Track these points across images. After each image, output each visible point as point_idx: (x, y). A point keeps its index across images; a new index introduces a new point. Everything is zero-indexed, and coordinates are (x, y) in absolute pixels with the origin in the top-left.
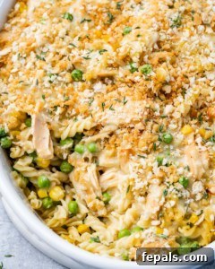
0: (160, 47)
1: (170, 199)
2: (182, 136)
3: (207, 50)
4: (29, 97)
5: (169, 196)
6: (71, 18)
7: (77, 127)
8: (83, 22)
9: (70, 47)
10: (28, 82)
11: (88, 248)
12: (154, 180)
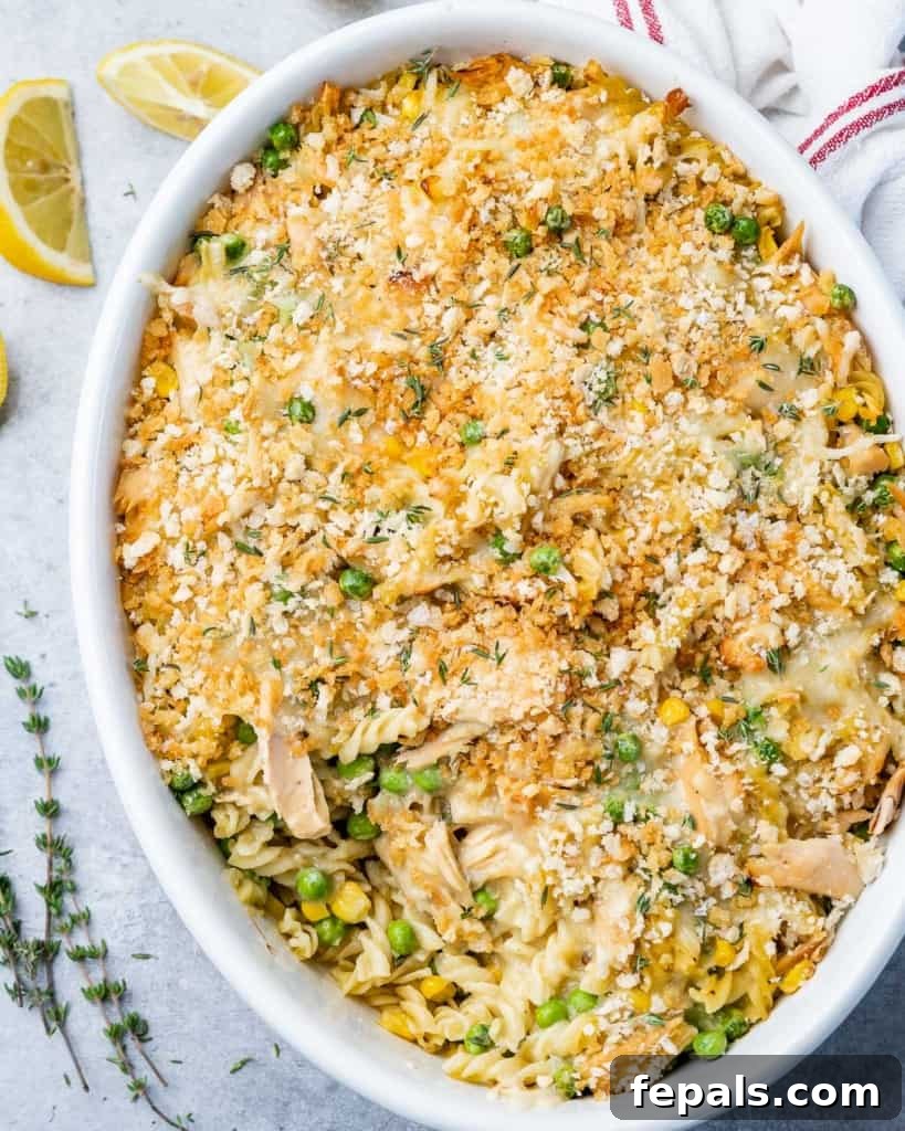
0: (570, 477)
1: (658, 917)
2: (664, 732)
3: (698, 467)
4: (239, 672)
5: (654, 910)
6: (309, 414)
7: (381, 730)
8: (344, 420)
9: (324, 505)
10: (228, 628)
11: (467, 1073)
12: (609, 868)
